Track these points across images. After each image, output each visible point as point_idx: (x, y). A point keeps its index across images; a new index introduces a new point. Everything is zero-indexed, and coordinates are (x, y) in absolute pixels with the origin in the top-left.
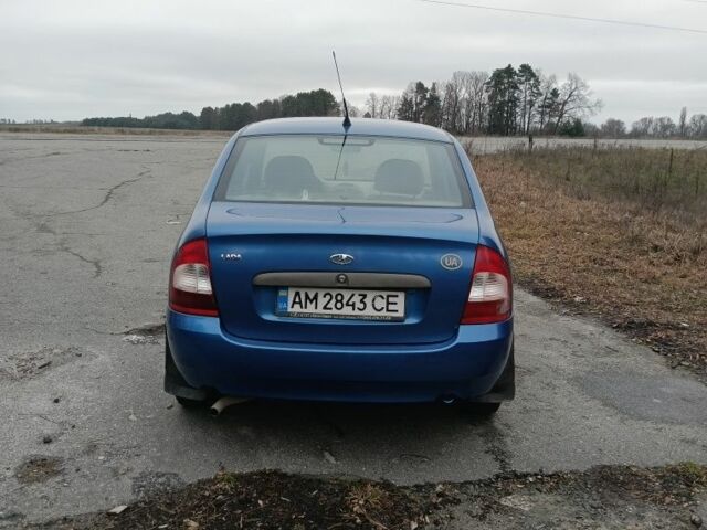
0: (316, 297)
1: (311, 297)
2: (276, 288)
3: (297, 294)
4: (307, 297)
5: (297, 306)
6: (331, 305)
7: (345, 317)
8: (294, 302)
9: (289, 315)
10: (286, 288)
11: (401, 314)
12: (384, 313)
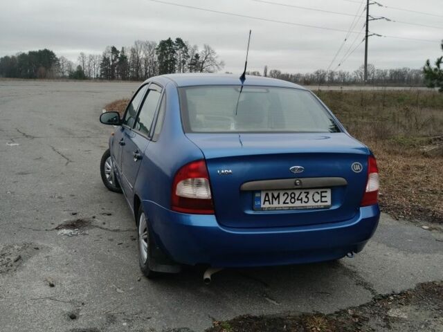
0: (278, 196)
1: (276, 196)
2: (253, 192)
3: (267, 195)
4: (273, 196)
5: (267, 203)
6: (288, 201)
7: (297, 208)
8: (265, 201)
9: (262, 209)
10: (259, 191)
11: (329, 203)
12: (319, 204)
